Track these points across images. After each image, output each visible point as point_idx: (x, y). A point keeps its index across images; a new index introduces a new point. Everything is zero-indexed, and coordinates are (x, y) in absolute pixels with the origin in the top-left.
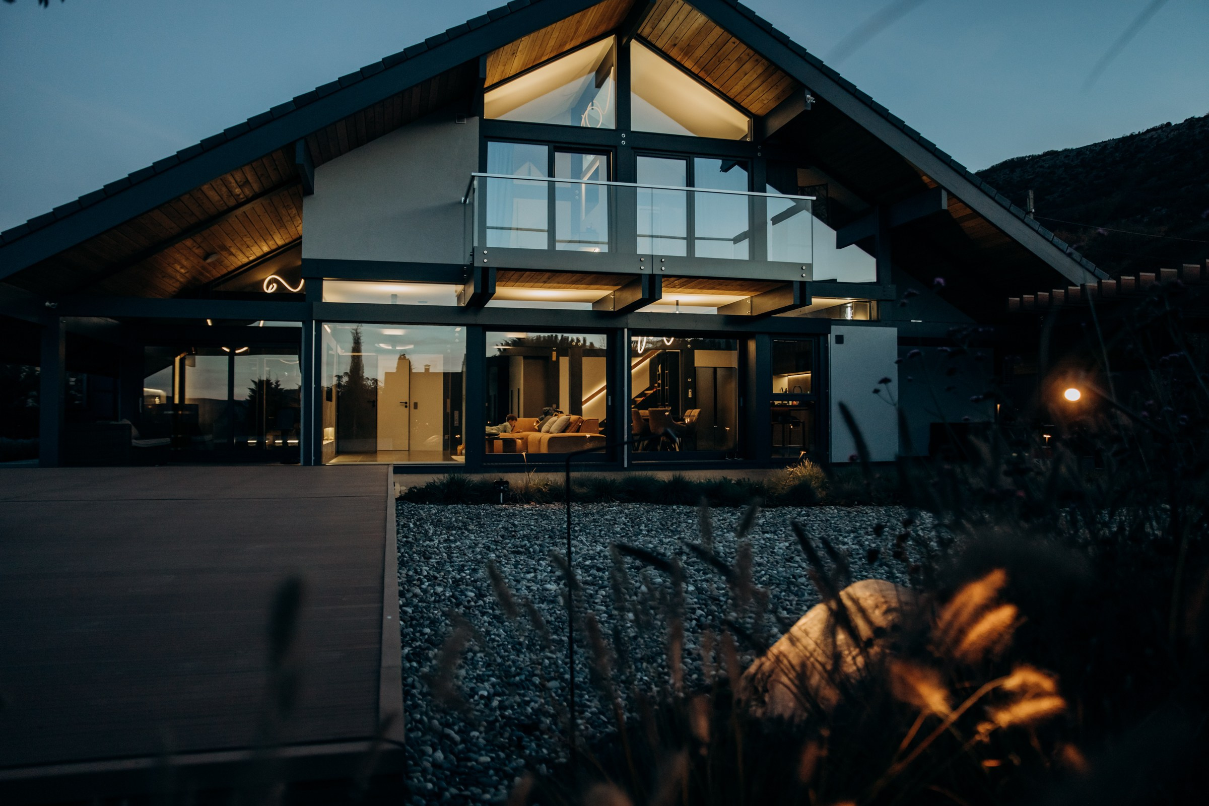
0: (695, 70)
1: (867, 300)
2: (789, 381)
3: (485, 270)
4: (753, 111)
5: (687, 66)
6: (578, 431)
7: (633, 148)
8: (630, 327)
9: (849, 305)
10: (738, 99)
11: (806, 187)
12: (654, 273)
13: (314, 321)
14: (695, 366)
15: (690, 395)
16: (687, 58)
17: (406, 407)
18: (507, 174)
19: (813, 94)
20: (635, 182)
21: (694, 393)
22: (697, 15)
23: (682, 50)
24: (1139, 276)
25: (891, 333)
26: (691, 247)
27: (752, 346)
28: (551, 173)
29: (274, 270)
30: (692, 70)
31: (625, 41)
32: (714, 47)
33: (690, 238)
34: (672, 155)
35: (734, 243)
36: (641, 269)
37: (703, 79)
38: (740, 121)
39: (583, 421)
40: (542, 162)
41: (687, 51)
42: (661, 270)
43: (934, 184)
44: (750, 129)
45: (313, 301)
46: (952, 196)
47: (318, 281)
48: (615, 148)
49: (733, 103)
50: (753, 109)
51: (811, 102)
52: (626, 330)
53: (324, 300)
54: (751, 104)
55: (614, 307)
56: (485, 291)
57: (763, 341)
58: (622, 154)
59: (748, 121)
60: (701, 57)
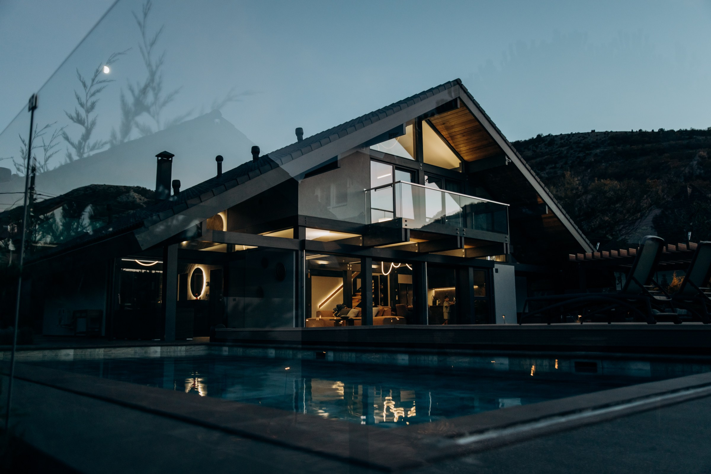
2: (436, 292)
3: (406, 230)
5: (442, 134)
6: (382, 316)
7: (424, 171)
8: (428, 261)
10: (459, 153)
12: (461, 236)
13: (304, 250)
15: (397, 299)
19: (509, 158)
23: (444, 128)
24: (619, 250)
30: (444, 136)
34: (436, 176)
36: (457, 233)
37: (448, 141)
38: (455, 162)
39: (385, 310)
40: (390, 174)
41: (447, 128)
42: (464, 234)
43: (542, 202)
44: (461, 167)
45: (304, 239)
46: (549, 208)
47: (304, 228)
48: (418, 170)
49: (457, 154)
50: (466, 158)
51: (508, 161)
52: (426, 263)
53: (307, 239)
54: (466, 156)
55: (419, 250)
56: (406, 241)
57: (471, 271)
58: (421, 174)
59: (460, 163)
60: (455, 132)
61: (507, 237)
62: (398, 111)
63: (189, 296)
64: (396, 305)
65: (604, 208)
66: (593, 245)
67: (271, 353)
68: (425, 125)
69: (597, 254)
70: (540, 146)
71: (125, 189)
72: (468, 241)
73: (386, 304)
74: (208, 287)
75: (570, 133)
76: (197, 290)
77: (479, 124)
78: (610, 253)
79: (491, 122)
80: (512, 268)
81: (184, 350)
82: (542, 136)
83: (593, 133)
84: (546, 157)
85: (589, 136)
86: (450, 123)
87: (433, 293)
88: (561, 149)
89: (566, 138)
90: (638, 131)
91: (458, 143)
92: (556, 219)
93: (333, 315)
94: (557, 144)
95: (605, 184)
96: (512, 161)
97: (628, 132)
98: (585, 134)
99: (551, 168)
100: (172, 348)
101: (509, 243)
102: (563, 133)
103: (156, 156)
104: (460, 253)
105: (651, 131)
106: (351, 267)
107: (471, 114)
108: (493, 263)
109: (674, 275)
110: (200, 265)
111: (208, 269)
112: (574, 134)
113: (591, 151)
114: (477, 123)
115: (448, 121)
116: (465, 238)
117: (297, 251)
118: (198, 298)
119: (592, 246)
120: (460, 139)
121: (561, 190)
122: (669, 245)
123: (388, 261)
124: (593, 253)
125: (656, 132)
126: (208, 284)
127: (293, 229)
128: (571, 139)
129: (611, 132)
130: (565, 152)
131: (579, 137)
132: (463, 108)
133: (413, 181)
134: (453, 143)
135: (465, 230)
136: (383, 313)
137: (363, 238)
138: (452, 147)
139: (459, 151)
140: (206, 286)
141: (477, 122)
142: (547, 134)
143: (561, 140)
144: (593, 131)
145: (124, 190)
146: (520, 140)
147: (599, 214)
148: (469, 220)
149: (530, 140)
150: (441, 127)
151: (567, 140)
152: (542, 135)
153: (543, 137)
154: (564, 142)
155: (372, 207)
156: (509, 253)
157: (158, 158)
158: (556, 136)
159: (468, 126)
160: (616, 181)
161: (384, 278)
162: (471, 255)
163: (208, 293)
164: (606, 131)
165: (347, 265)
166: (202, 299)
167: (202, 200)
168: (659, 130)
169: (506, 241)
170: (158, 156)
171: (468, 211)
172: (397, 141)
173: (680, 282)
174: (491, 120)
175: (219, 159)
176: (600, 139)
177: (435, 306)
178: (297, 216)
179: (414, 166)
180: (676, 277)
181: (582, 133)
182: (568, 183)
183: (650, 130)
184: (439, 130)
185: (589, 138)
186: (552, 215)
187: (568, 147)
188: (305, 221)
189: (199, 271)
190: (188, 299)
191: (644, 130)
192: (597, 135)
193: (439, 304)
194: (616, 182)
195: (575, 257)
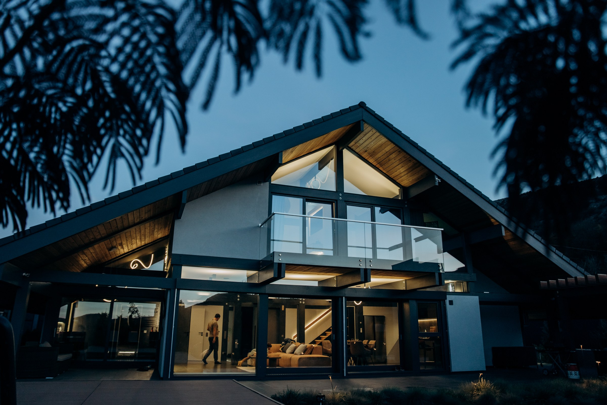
0: (374, 164)
1: (461, 281)
3: (280, 265)
4: (402, 185)
5: (370, 162)
7: (345, 201)
8: (346, 296)
9: (450, 284)
10: (395, 179)
11: (426, 223)
12: (366, 268)
14: (364, 315)
16: (371, 158)
17: (202, 335)
18: (281, 212)
19: (439, 177)
20: (346, 218)
21: (363, 330)
22: (382, 137)
23: (369, 154)
25: (475, 299)
26: (375, 253)
27: (406, 306)
28: (304, 213)
29: (137, 256)
30: (373, 164)
31: (341, 148)
32: (388, 153)
33: (374, 248)
34: (364, 205)
35: (389, 251)
36: (360, 266)
37: (378, 169)
38: (394, 189)
40: (300, 207)
41: (371, 155)
42: (371, 266)
43: (497, 223)
44: (400, 193)
46: (506, 229)
47: (179, 266)
48: (337, 201)
49: (392, 180)
51: (438, 182)
52: (344, 298)
54: (402, 181)
55: (337, 284)
56: (279, 276)
58: (340, 204)
59: (399, 189)
60: (379, 158)
93: (280, 350)
115: (368, 148)
116: (373, 269)
134: (385, 170)
137: (259, 274)
138: (385, 174)
150: (365, 154)
162: (411, 286)
179: (333, 197)
184: (366, 158)
188: (181, 259)
195: (556, 283)
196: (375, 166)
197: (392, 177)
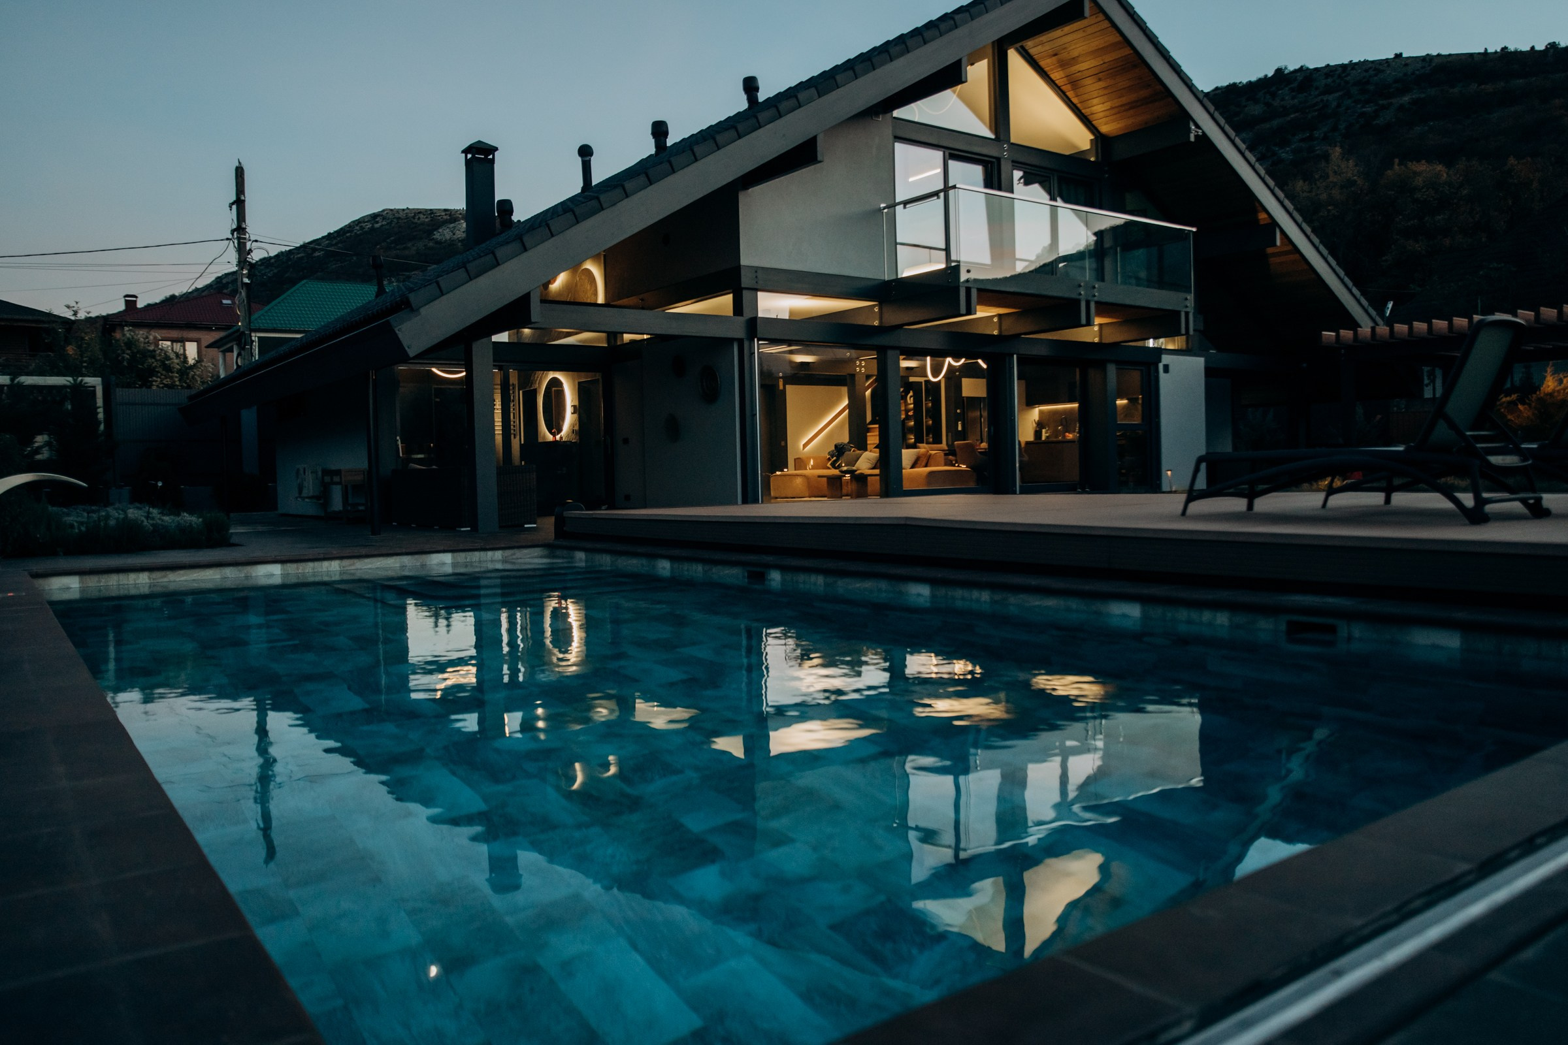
2: (1041, 412)
3: (968, 290)
4: (1101, 130)
5: (1052, 77)
6: (926, 466)
7: (1012, 161)
8: (1019, 353)
12: (1089, 299)
13: (756, 337)
15: (960, 428)
16: (1059, 69)
19: (1197, 126)
21: (964, 426)
23: (1057, 62)
24: (1432, 322)
27: (1095, 374)
30: (1057, 82)
34: (1039, 171)
36: (1080, 294)
37: (1064, 93)
38: (1080, 138)
39: (930, 455)
40: (939, 170)
41: (1063, 64)
42: (1094, 296)
43: (1269, 221)
44: (1094, 148)
45: (754, 316)
46: (1283, 232)
47: (754, 292)
48: (998, 159)
49: (1085, 120)
50: (1105, 129)
51: (1196, 134)
52: (1015, 356)
53: (760, 315)
54: (1105, 124)
55: (1000, 330)
56: (969, 312)
57: (1112, 370)
58: (1005, 166)
59: (1091, 140)
60: (1079, 72)
61: (1188, 298)
62: (951, 30)
63: (542, 434)
64: (956, 443)
65: (1409, 224)
66: (1375, 309)
67: (664, 568)
68: (1014, 58)
69: (1383, 330)
70: (1282, 93)
71: (446, 215)
72: (1104, 308)
73: (938, 440)
74: (576, 416)
75: (1346, 62)
76: (554, 424)
77: (1132, 52)
78: (1411, 328)
79: (1159, 45)
80: (1199, 362)
81: (500, 558)
82: (1286, 72)
83: (1397, 60)
84: (1292, 116)
85: (1389, 66)
86: (1069, 53)
87: (1035, 413)
88: (1325, 98)
89: (1338, 72)
90: (1499, 50)
91: (1086, 97)
92: (1297, 256)
93: (829, 465)
94: (1317, 88)
95: (1415, 173)
96: (1203, 132)
97: (1475, 53)
98: (1380, 62)
99: (1302, 140)
100: (476, 556)
101: (1193, 311)
102: (1332, 64)
103: (463, 152)
104: (1090, 334)
105: (1528, 49)
106: (863, 367)
107: (1114, 30)
108: (1159, 352)
109: (1549, 370)
110: (558, 372)
111: (573, 380)
112: (1356, 64)
113: (1390, 101)
114: (1127, 51)
115: (1065, 48)
116: (1097, 303)
117: (740, 342)
118: (558, 437)
119: (1373, 313)
120: (1092, 87)
121: (1318, 188)
122: (1542, 308)
123: (938, 354)
124: (1373, 329)
125: (1540, 51)
126: (576, 410)
127: (731, 295)
128: (1349, 75)
129: (1439, 55)
130: (1334, 104)
131: (1366, 71)
132: (1096, 17)
133: (988, 183)
134: (1077, 96)
135: (1096, 286)
136: (927, 460)
137: (881, 309)
138: (1075, 105)
139: (1089, 114)
140: (572, 413)
141: (1129, 48)
142: (1297, 67)
143: (1326, 78)
144: (1398, 56)
145: (445, 217)
146: (1238, 82)
147: (1398, 237)
148: (1108, 263)
149: (1260, 80)
150: (1049, 61)
151: (1339, 76)
152: (1286, 68)
153: (1288, 74)
154: (1334, 81)
155: (898, 241)
156: (1191, 332)
157: (466, 157)
158: (1316, 69)
159: (1108, 58)
160: (1440, 164)
161: (934, 388)
162: (1112, 337)
163: (577, 428)
164: (1428, 55)
165: (856, 363)
166: (566, 440)
167: (527, 245)
168: (1546, 46)
169: (1187, 307)
170: (466, 151)
171: (1108, 243)
172: (955, 97)
173: (1560, 385)
174: (1159, 42)
175: (585, 152)
176: (1413, 73)
177: (1039, 441)
178: (737, 268)
179: (993, 151)
180: (1551, 376)
181: (1373, 62)
182: (1335, 172)
183: (1526, 48)
184: (1046, 69)
185: (1388, 72)
186: (1290, 247)
187: (1340, 93)
188: (756, 277)
189: (555, 383)
190: (540, 440)
191: (1512, 48)
192: (1406, 65)
193: (1047, 437)
194: (1439, 167)
195: (1334, 338)
196: (1059, 88)
197: (1086, 114)
